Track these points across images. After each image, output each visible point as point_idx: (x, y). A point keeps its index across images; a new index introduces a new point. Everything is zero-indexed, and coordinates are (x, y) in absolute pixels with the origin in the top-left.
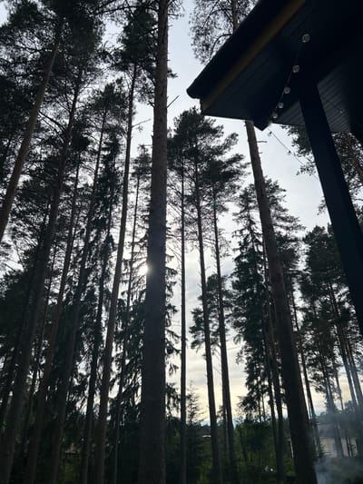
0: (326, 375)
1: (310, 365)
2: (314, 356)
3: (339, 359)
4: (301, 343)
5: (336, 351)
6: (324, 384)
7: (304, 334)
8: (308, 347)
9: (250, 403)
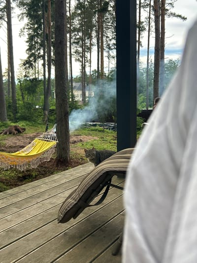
0: (84, 51)
1: (74, 43)
2: (78, 37)
3: (95, 41)
4: (71, 25)
5: (94, 34)
6: (82, 57)
7: (73, 19)
8: (75, 30)
9: (28, 64)
